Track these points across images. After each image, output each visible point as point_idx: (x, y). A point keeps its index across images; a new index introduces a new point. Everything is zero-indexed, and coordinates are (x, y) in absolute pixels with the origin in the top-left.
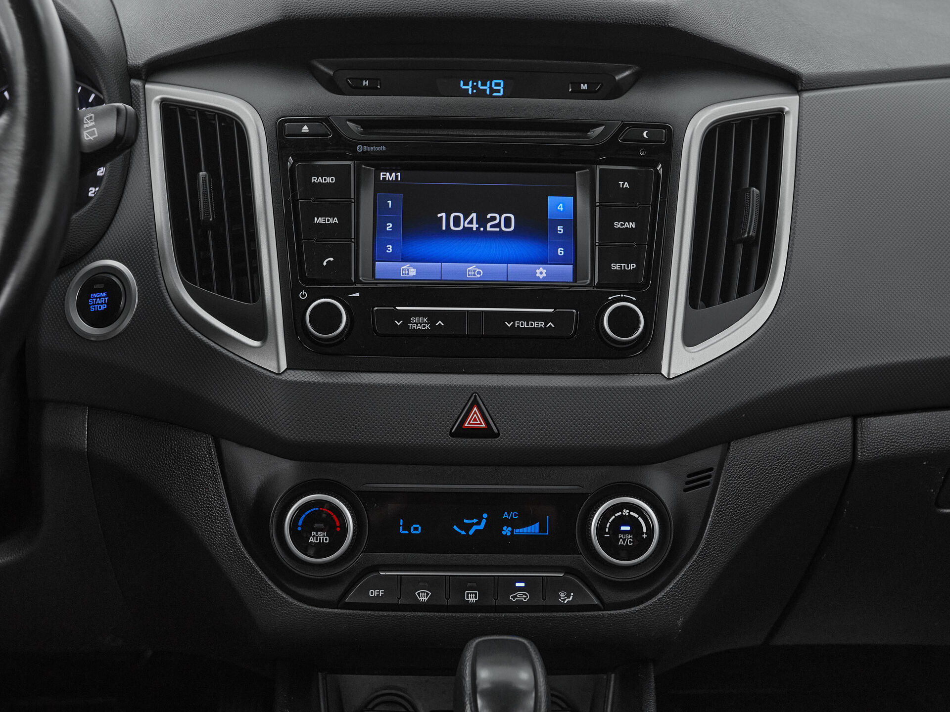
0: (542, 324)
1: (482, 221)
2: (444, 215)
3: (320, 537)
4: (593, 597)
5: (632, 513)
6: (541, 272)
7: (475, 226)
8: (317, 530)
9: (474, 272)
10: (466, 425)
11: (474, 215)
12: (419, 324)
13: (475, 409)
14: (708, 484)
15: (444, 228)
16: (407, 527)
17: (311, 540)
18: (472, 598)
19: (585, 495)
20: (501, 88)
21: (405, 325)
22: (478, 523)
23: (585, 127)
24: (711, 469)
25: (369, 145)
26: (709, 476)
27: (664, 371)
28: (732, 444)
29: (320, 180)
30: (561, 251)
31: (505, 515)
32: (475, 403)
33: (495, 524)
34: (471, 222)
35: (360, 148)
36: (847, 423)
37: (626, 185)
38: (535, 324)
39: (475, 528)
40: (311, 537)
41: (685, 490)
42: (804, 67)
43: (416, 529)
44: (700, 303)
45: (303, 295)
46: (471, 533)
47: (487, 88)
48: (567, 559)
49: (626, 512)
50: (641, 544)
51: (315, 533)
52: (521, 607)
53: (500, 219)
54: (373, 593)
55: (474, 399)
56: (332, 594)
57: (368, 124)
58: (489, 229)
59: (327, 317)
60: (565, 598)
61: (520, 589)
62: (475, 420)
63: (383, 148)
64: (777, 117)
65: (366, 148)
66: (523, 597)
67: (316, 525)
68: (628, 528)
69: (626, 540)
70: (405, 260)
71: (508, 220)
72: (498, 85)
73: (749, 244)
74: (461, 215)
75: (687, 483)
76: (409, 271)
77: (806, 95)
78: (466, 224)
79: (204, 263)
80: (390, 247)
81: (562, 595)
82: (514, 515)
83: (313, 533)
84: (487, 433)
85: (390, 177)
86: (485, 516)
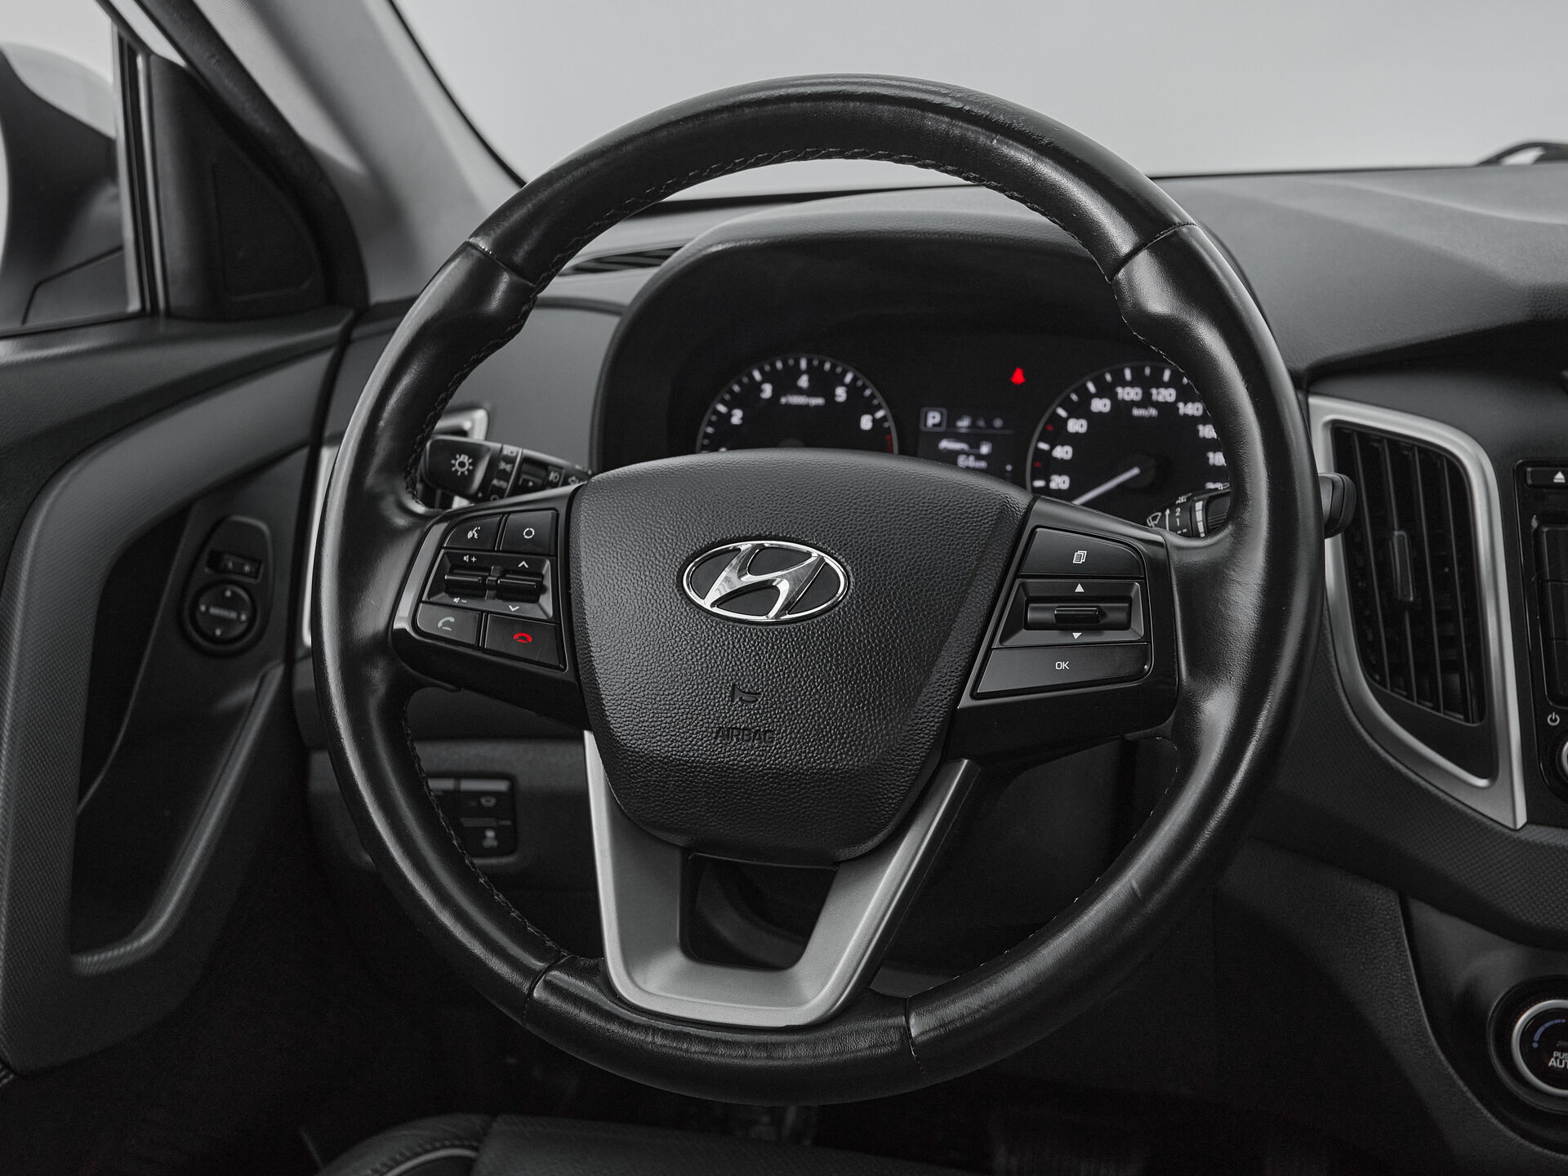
3: (1565, 1060)
8: (1561, 1051)
17: (1552, 1062)
40: (1553, 1059)
45: (1553, 719)
51: (1559, 1054)
67: (1560, 1044)
83: (1556, 1054)
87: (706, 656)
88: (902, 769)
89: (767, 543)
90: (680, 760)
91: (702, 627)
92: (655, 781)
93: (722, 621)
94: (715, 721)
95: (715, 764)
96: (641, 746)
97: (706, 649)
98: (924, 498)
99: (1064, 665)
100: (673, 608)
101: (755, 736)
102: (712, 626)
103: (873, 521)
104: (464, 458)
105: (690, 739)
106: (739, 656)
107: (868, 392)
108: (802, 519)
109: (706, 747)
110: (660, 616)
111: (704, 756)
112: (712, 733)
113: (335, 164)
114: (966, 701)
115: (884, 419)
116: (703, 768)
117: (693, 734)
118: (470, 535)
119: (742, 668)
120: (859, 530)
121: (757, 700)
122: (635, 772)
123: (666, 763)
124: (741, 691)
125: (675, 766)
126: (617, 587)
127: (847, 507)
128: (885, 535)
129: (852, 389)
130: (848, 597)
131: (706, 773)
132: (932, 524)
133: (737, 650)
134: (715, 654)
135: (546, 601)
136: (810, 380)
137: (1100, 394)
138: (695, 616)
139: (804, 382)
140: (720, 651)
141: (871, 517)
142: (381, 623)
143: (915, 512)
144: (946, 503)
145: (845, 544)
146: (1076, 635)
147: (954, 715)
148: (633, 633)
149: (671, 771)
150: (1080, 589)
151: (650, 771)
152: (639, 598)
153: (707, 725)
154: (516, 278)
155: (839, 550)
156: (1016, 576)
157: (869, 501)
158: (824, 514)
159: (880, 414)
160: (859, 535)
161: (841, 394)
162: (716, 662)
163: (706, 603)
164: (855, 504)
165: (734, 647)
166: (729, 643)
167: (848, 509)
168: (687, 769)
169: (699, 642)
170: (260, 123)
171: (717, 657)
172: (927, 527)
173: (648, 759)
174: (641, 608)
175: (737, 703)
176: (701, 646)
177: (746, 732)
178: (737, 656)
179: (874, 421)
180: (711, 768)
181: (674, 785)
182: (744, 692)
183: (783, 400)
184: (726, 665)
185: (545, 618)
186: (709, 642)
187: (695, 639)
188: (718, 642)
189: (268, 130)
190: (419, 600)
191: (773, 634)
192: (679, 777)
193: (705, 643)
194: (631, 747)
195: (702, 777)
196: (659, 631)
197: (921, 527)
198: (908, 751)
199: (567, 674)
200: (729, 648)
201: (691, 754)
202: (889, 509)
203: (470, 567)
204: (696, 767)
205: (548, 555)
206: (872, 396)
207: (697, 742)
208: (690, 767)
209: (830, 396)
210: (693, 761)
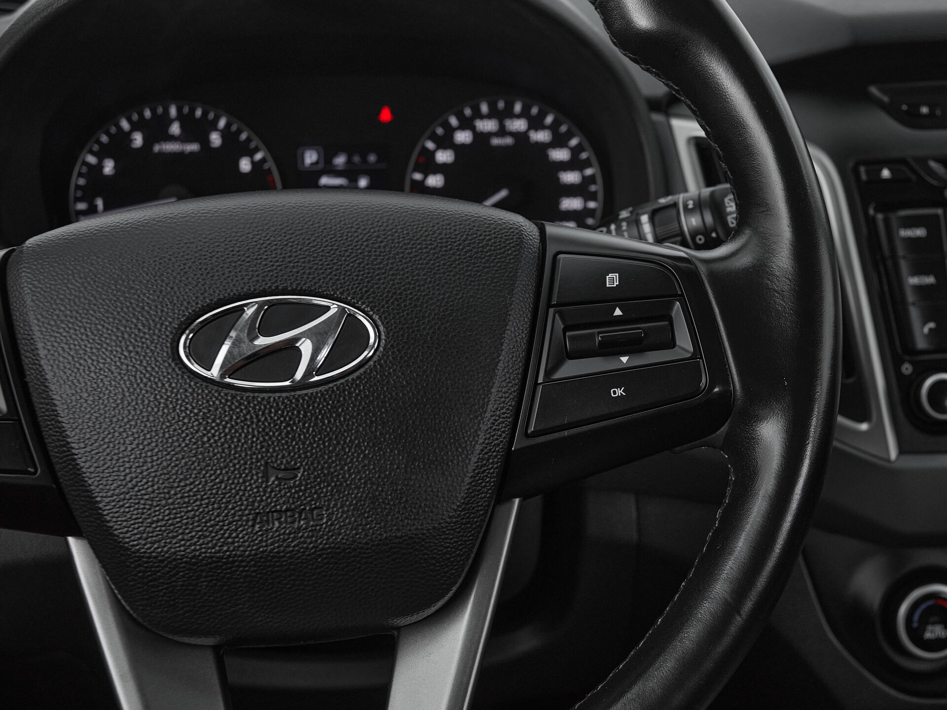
8: (934, 624)
17: (928, 635)
29: (909, 233)
40: (926, 632)
45: (907, 368)
67: (934, 619)
83: (929, 627)
87: (226, 435)
88: (468, 523)
90: (211, 557)
91: (214, 402)
92: (182, 586)
93: (239, 393)
94: (250, 507)
95: (256, 554)
96: (160, 550)
97: (225, 427)
98: (440, 234)
99: (620, 392)
100: (174, 385)
101: (300, 516)
102: (227, 400)
103: (392, 264)
105: (222, 532)
106: (267, 430)
107: (244, 136)
108: (311, 268)
109: (243, 537)
110: (158, 397)
111: (241, 549)
112: (248, 521)
114: (520, 442)
115: (263, 160)
116: (242, 561)
117: (224, 525)
119: (273, 443)
120: (378, 275)
121: (296, 476)
122: (155, 580)
123: (194, 564)
124: (275, 468)
125: (206, 565)
126: (93, 369)
127: (359, 251)
128: (408, 277)
129: (226, 134)
130: (381, 349)
131: (246, 566)
132: (455, 260)
133: (263, 424)
134: (236, 431)
136: (182, 127)
138: (203, 391)
139: (175, 129)
140: (242, 428)
141: (388, 259)
143: (434, 249)
144: (464, 237)
145: (366, 292)
146: (624, 359)
147: (509, 458)
148: (126, 420)
149: (203, 571)
150: (618, 312)
151: (174, 576)
152: (126, 378)
153: (240, 513)
155: (361, 298)
156: (549, 305)
157: (382, 242)
158: (335, 261)
159: (259, 156)
160: (379, 279)
161: (215, 139)
162: (239, 441)
163: (213, 374)
164: (367, 246)
165: (259, 421)
166: (252, 417)
167: (361, 253)
168: (221, 566)
169: (214, 421)
171: (240, 435)
172: (451, 264)
173: (170, 562)
174: (131, 390)
175: (273, 482)
176: (218, 425)
177: (289, 514)
178: (264, 430)
179: (253, 163)
180: (252, 560)
181: (207, 586)
182: (280, 469)
183: (157, 148)
184: (253, 442)
185: (1, 415)
186: (227, 419)
187: (208, 418)
188: (238, 418)
191: (304, 400)
192: (212, 576)
193: (222, 421)
194: (145, 552)
195: (242, 571)
196: (160, 413)
197: (444, 264)
198: (472, 503)
200: (252, 423)
201: (225, 548)
202: (406, 249)
204: (233, 562)
206: (249, 140)
207: (230, 534)
208: (225, 563)
209: (205, 141)
210: (229, 556)
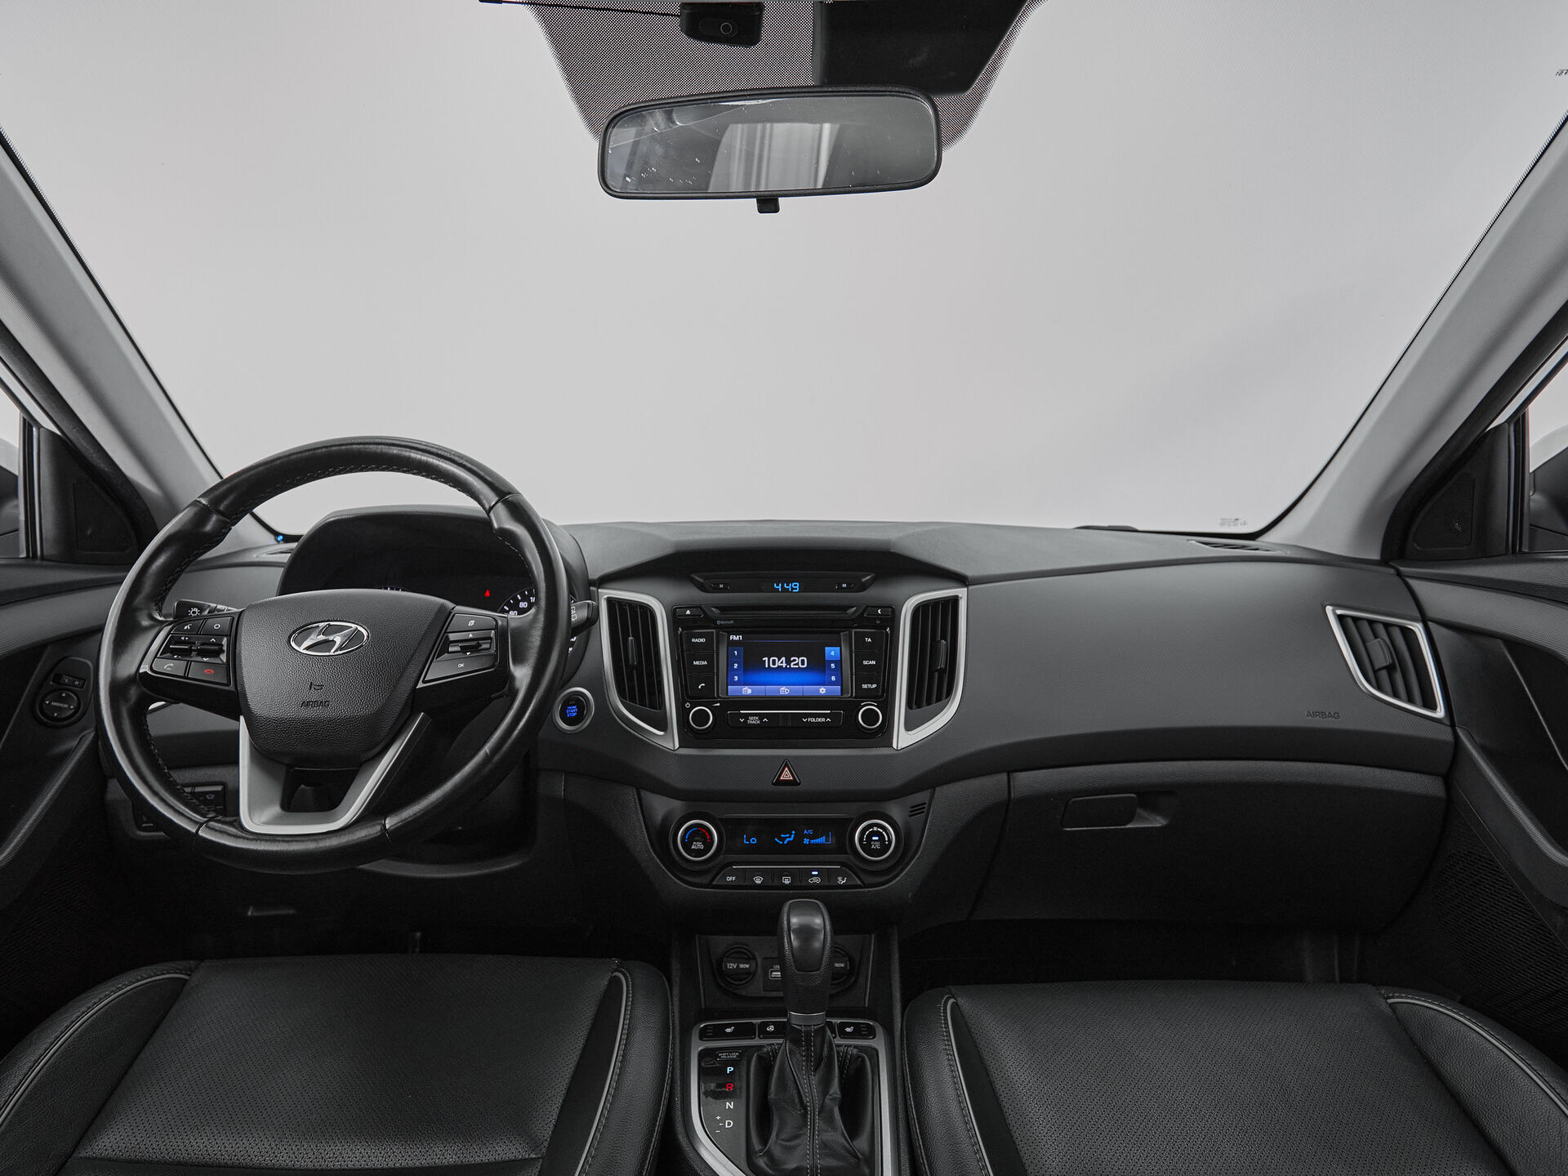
0: (823, 720)
1: (788, 662)
2: (766, 659)
3: (698, 845)
4: (857, 880)
5: (879, 829)
6: (823, 690)
7: (784, 665)
8: (697, 841)
9: (784, 691)
10: (782, 778)
11: (783, 659)
12: (753, 721)
13: (786, 769)
14: (923, 812)
15: (767, 666)
16: (748, 840)
17: (693, 847)
18: (787, 881)
19: (851, 820)
20: (797, 587)
21: (745, 722)
22: (790, 837)
23: (845, 608)
24: (925, 804)
25: (725, 620)
26: (924, 808)
27: (895, 746)
28: (937, 789)
29: (696, 640)
30: (833, 678)
31: (805, 832)
32: (786, 765)
33: (799, 837)
34: (782, 663)
35: (718, 622)
36: (1004, 776)
37: (870, 640)
38: (819, 720)
39: (788, 839)
40: (694, 845)
41: (910, 816)
42: (969, 572)
43: (753, 841)
44: (914, 706)
45: (688, 705)
46: (785, 842)
47: (790, 587)
48: (842, 858)
49: (875, 829)
50: (885, 848)
51: (696, 843)
52: (815, 887)
53: (798, 660)
54: (729, 879)
55: (786, 763)
56: (705, 880)
57: (724, 609)
58: (792, 666)
59: (701, 717)
60: (841, 881)
61: (815, 875)
62: (786, 775)
63: (732, 622)
64: (955, 600)
65: (722, 622)
66: (817, 880)
67: (696, 838)
68: (877, 838)
69: (876, 846)
70: (745, 684)
71: (803, 662)
72: (796, 585)
73: (942, 672)
74: (776, 659)
75: (911, 812)
76: (747, 691)
77: (971, 588)
78: (778, 664)
79: (632, 689)
80: (736, 678)
81: (840, 879)
82: (811, 832)
83: (694, 843)
84: (793, 783)
85: (736, 638)
86: (793, 832)
87: (299, 672)
88: (390, 714)
89: (332, 623)
90: (283, 718)
91: (298, 659)
92: (271, 729)
93: (308, 656)
94: (301, 700)
95: (300, 719)
99: (462, 665)
100: (285, 653)
101: (320, 705)
102: (303, 659)
104: (196, 610)
105: (289, 708)
108: (348, 614)
109: (297, 711)
110: (278, 656)
111: (295, 715)
112: (300, 704)
113: (145, 488)
114: (420, 685)
116: (294, 721)
117: (290, 706)
118: (186, 628)
119: (316, 675)
120: (375, 616)
121: (323, 689)
124: (314, 685)
125: (280, 721)
126: (258, 645)
128: (386, 618)
130: (368, 643)
132: (409, 613)
133: (314, 668)
135: (223, 657)
137: (523, 600)
138: (295, 655)
140: (306, 669)
141: (383, 612)
142: (133, 670)
143: (401, 609)
144: (416, 605)
145: (368, 622)
146: (468, 654)
147: (414, 690)
148: (264, 664)
149: (279, 724)
150: (471, 636)
152: (269, 649)
153: (298, 702)
154: (220, 517)
155: (365, 624)
156: (445, 632)
157: (381, 605)
158: (360, 611)
160: (375, 618)
162: (303, 674)
163: (301, 649)
164: (377, 607)
166: (311, 665)
167: (372, 608)
168: (286, 723)
169: (296, 666)
170: (102, 465)
171: (304, 672)
172: (406, 615)
173: (268, 719)
174: (269, 654)
175: (313, 690)
177: (316, 703)
178: (314, 671)
180: (298, 720)
182: (316, 685)
184: (308, 674)
185: (220, 662)
186: (301, 666)
187: (294, 665)
188: (305, 666)
189: (106, 469)
190: (156, 657)
191: (332, 660)
192: (282, 727)
193: (299, 666)
198: (393, 706)
199: (231, 688)
201: (289, 715)
202: (390, 608)
203: (184, 643)
204: (291, 720)
205: (226, 636)
207: (292, 709)
208: (288, 721)
210: (290, 718)
